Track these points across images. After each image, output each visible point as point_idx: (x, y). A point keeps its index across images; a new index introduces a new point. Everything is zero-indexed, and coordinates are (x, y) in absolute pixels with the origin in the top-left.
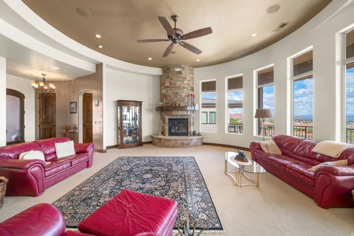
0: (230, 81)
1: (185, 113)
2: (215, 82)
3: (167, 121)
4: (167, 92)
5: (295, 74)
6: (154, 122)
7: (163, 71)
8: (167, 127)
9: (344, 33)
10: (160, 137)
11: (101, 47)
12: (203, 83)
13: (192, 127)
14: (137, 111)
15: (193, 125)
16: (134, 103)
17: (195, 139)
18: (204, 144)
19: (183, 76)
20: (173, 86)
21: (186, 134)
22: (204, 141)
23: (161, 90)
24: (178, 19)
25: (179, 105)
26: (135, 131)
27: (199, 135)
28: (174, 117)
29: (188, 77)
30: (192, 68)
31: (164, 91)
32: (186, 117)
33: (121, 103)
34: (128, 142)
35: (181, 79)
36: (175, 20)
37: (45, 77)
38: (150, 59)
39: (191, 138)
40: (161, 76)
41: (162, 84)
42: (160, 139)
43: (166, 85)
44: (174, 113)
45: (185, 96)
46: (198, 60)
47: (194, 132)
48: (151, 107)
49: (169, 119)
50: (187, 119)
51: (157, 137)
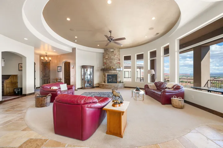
0: (137, 55)
1: (115, 72)
2: (130, 56)
3: (106, 76)
4: (107, 61)
5: (165, 54)
6: (100, 76)
7: (105, 51)
8: (106, 79)
9: (178, 40)
10: (103, 83)
11: (76, 41)
12: (124, 57)
13: (119, 79)
14: (91, 71)
15: (120, 78)
16: (90, 67)
17: (120, 85)
18: (125, 87)
19: (114, 53)
20: (110, 58)
21: (116, 82)
22: (125, 86)
23: (103, 60)
24: (112, 32)
25: (113, 68)
26: (90, 81)
27: (122, 83)
28: (110, 74)
29: (117, 54)
30: (119, 49)
31: (105, 61)
32: (116, 74)
33: (84, 67)
34: (87, 86)
35: (113, 55)
36: (111, 33)
37: (47, 54)
38: (98, 45)
39: (119, 84)
40: (103, 53)
41: (104, 57)
42: (103, 85)
43: (106, 58)
44: (110, 72)
45: (116, 63)
46: (122, 46)
47: (120, 81)
48: (98, 69)
49: (108, 75)
50: (117, 75)
51: (102, 84)
